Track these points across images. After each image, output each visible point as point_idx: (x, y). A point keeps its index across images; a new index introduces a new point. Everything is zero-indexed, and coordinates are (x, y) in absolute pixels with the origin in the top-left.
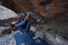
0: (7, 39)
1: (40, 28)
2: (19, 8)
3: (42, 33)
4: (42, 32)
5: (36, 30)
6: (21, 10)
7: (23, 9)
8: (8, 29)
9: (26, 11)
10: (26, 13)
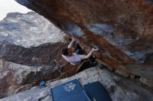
0: (32, 98)
1: (129, 77)
2: (68, 11)
3: (134, 94)
4: (136, 92)
5: (116, 82)
6: (73, 19)
7: (81, 14)
8: (37, 72)
9: (88, 22)
10: (88, 26)
